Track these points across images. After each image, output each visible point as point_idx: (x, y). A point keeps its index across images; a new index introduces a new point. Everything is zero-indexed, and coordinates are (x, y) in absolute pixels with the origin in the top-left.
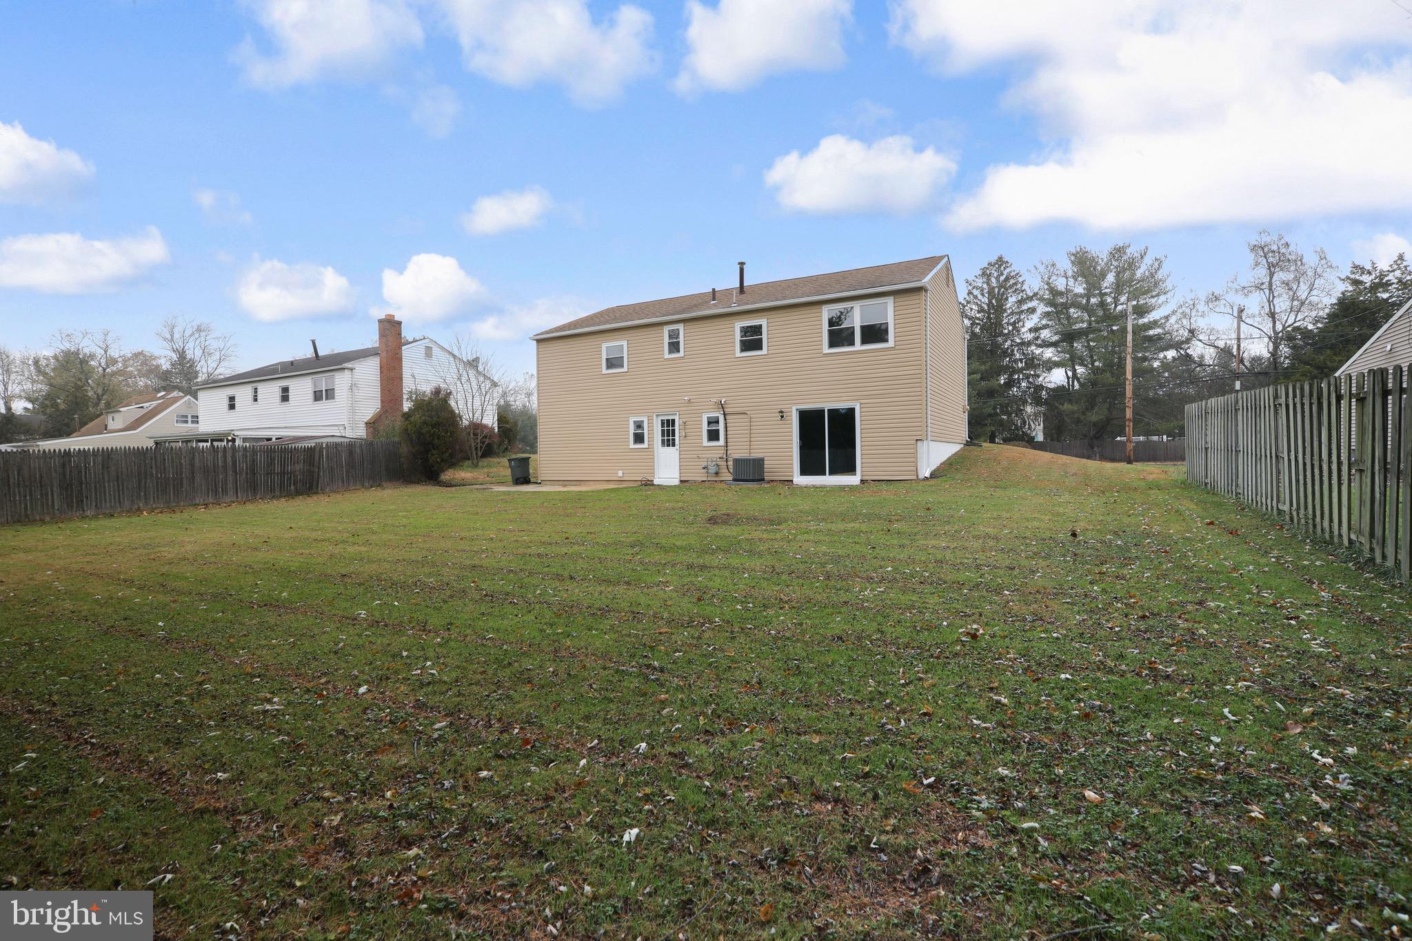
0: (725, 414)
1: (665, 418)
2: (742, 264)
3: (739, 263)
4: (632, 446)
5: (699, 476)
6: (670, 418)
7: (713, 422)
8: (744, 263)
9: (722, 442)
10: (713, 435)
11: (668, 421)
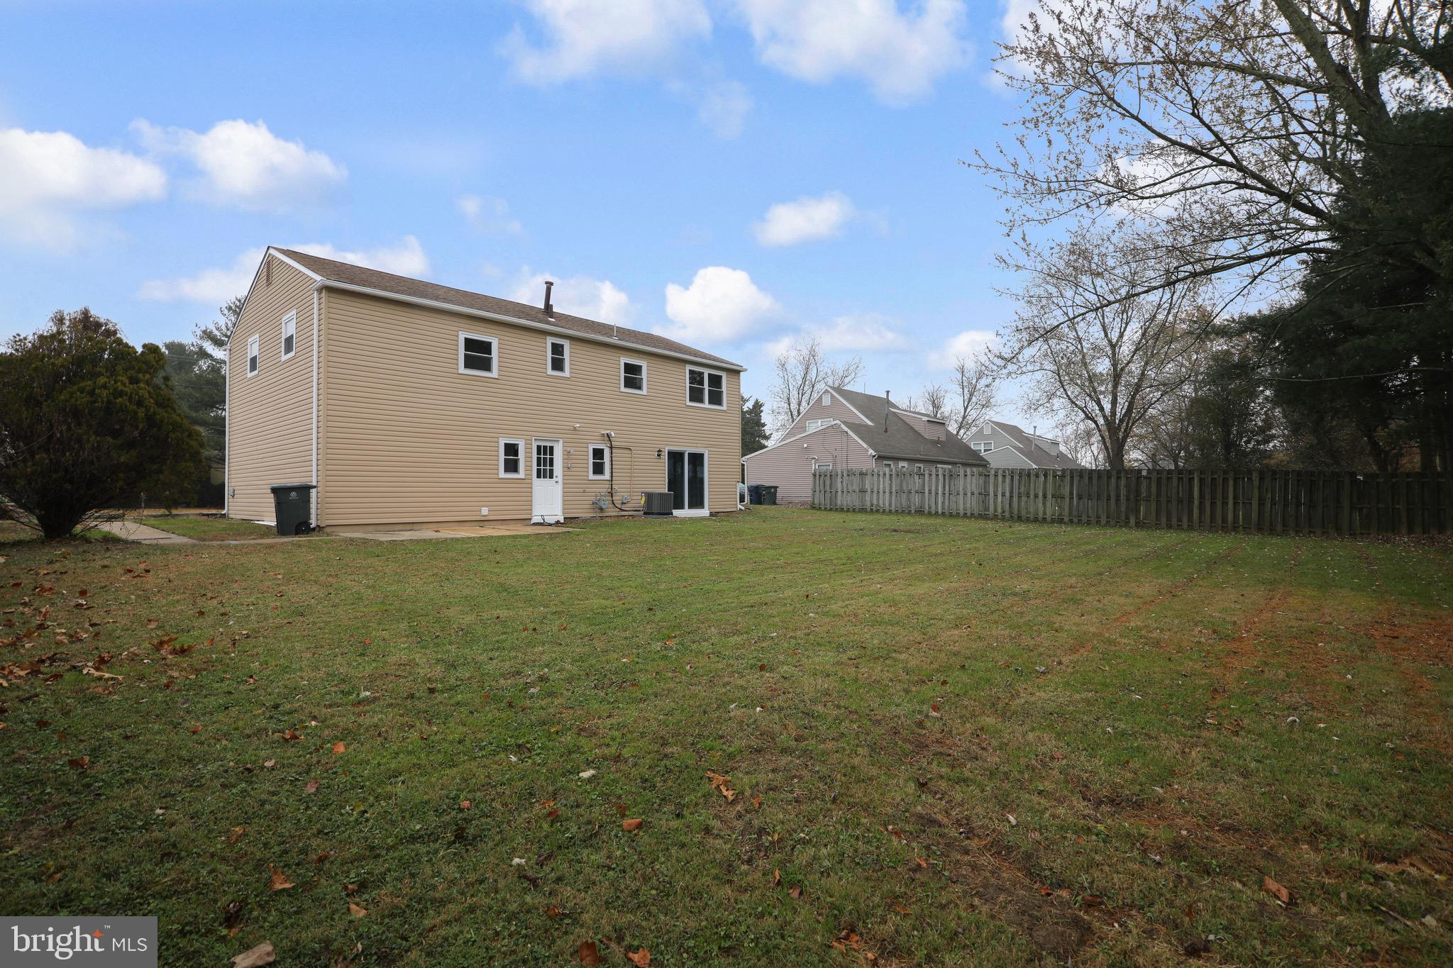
0: (611, 448)
1: (542, 444)
2: (549, 285)
3: (546, 283)
4: (502, 474)
5: (583, 512)
6: (548, 444)
7: (598, 453)
8: (552, 284)
9: (607, 476)
10: (598, 469)
11: (545, 447)
